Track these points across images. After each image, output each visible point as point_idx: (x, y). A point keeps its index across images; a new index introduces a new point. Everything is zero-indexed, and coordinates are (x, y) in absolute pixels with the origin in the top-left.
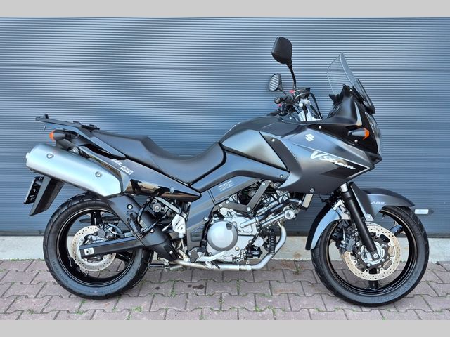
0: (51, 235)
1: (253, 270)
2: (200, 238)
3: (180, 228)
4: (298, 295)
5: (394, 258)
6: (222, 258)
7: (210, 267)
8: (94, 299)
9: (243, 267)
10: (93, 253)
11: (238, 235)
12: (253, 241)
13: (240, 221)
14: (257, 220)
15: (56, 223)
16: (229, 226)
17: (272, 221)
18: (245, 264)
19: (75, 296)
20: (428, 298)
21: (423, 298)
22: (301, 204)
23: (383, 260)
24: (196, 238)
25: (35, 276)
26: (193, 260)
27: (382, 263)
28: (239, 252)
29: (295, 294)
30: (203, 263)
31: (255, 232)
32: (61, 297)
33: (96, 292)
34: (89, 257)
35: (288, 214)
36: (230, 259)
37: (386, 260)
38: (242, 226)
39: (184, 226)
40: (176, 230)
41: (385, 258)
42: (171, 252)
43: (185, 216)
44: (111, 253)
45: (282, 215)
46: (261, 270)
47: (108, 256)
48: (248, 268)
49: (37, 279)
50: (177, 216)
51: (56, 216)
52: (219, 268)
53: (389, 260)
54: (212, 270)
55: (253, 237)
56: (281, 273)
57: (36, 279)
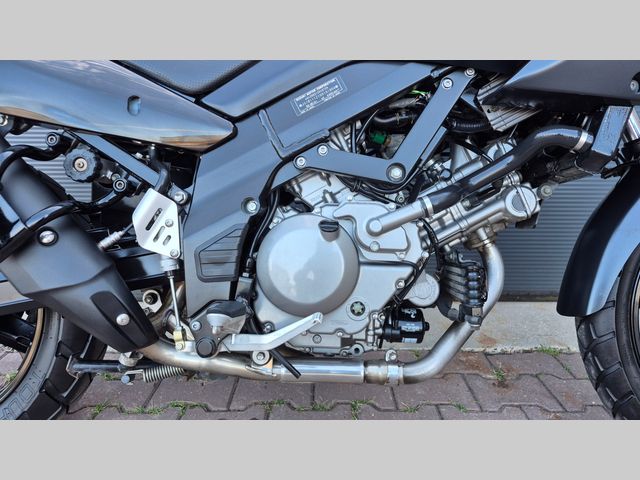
1: (408, 380)
2: (230, 269)
3: (162, 237)
6: (307, 342)
7: (268, 369)
9: (375, 371)
11: (360, 264)
12: (410, 283)
13: (365, 212)
14: (429, 206)
16: (330, 228)
17: (464, 224)
18: (381, 361)
22: (588, 147)
24: (216, 271)
26: (210, 347)
28: (364, 320)
30: (245, 357)
31: (417, 253)
35: (519, 203)
36: (332, 343)
38: (376, 227)
39: (174, 231)
40: (147, 243)
42: (122, 319)
43: (180, 195)
45: (500, 205)
46: (431, 378)
48: (395, 372)
50: (152, 195)
52: (297, 374)
54: (275, 381)
55: (408, 271)
56: (463, 384)
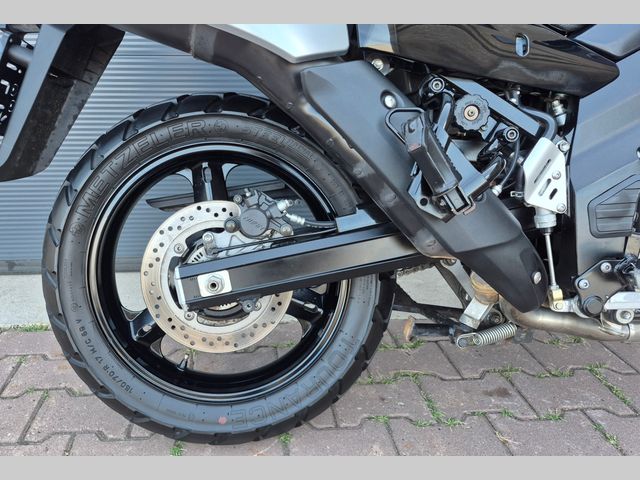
0: (70, 237)
3: (548, 191)
8: (213, 443)
10: (227, 288)
15: (87, 197)
19: (147, 433)
25: (12, 375)
32: (101, 436)
33: (223, 420)
34: (202, 307)
39: (561, 185)
40: (533, 197)
42: (536, 275)
43: (566, 144)
44: (276, 290)
47: (266, 301)
49: (18, 382)
51: (87, 173)
57: (14, 382)
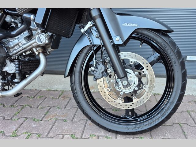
4: (66, 121)
5: (147, 86)
20: (185, 127)
21: (181, 128)
23: (137, 89)
27: (135, 92)
29: (63, 120)
35: (40, 39)
37: (139, 89)
41: (138, 86)
45: (34, 40)
53: (142, 88)
